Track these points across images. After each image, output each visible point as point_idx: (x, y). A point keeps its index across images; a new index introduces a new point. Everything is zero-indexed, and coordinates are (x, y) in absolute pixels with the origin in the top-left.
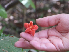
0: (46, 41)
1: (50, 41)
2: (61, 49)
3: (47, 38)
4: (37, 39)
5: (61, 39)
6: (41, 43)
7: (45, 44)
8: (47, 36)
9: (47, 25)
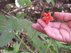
0: (57, 31)
1: (60, 32)
2: (67, 40)
3: (59, 29)
4: (50, 28)
5: (69, 33)
6: (52, 32)
7: (55, 33)
8: (59, 28)
9: (62, 19)
